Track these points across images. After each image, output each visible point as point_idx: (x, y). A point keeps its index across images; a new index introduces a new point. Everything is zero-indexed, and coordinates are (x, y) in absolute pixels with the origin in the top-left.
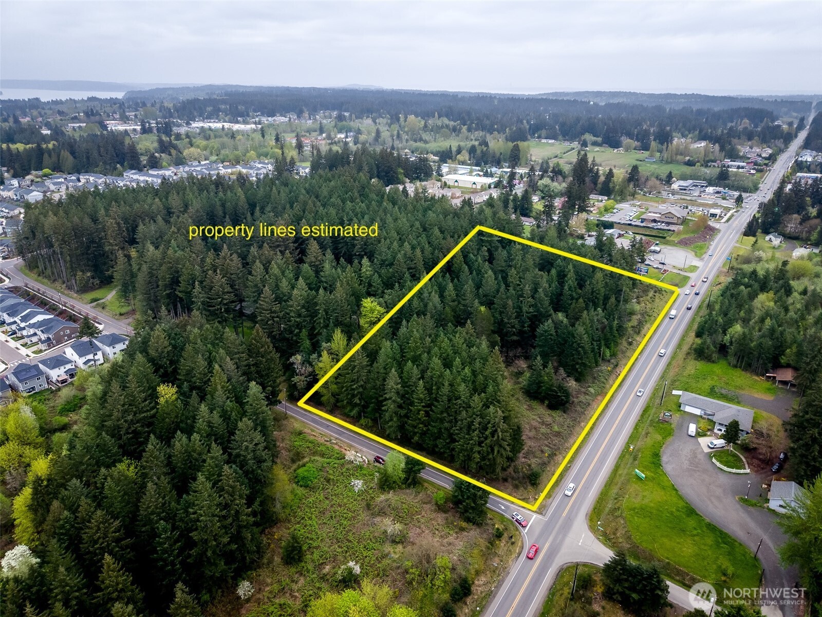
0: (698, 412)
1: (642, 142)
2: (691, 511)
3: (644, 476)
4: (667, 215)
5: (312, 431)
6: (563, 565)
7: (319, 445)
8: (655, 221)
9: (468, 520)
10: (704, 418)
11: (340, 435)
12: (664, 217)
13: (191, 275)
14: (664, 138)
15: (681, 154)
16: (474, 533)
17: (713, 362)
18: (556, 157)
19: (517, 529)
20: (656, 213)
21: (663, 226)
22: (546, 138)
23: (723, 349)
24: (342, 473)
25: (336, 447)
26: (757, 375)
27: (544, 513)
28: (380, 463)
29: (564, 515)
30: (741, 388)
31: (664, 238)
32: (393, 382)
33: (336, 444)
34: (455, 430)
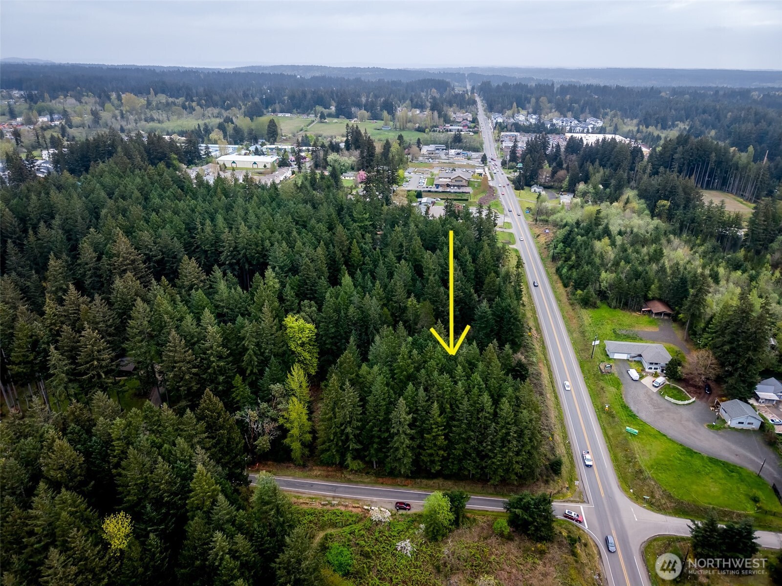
0: (624, 357)
1: (371, 112)
2: (690, 452)
3: (637, 431)
4: (457, 179)
5: (298, 498)
6: (640, 548)
7: (322, 514)
8: (448, 185)
9: (541, 539)
10: (631, 361)
11: (335, 491)
12: (454, 181)
13: (31, 337)
14: (390, 108)
15: (410, 121)
16: (555, 552)
17: (598, 308)
18: (301, 130)
19: (579, 529)
20: (446, 178)
21: (456, 189)
22: (281, 112)
23: (602, 295)
24: (376, 540)
25: (343, 509)
26: (634, 311)
27: (585, 499)
28: (405, 509)
29: (603, 495)
30: (631, 326)
31: (467, 200)
32: (401, 413)
33: (338, 505)
34: (487, 446)
